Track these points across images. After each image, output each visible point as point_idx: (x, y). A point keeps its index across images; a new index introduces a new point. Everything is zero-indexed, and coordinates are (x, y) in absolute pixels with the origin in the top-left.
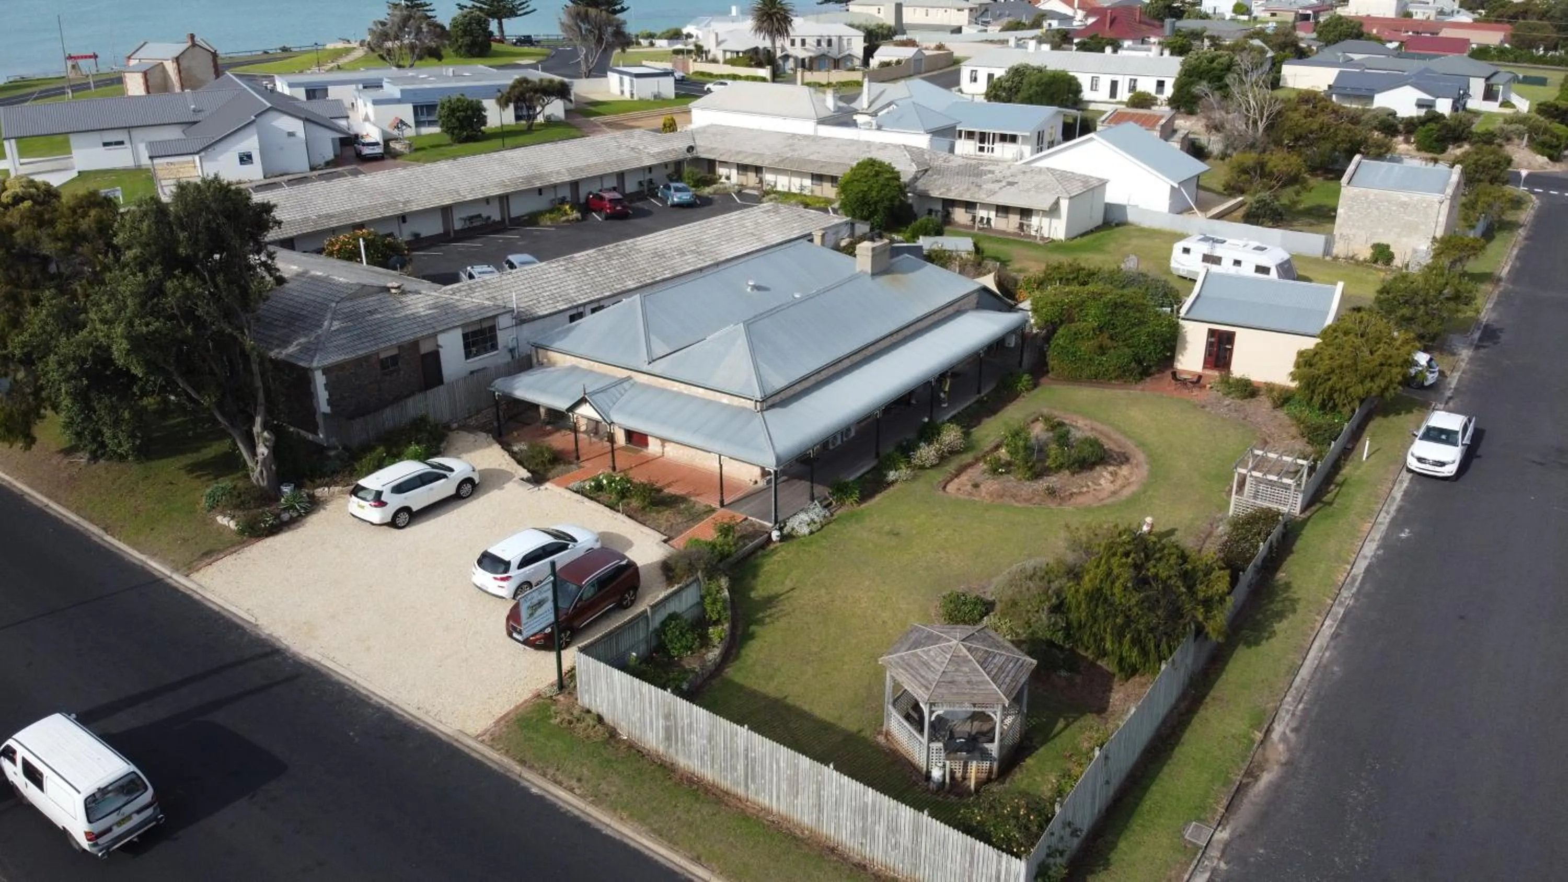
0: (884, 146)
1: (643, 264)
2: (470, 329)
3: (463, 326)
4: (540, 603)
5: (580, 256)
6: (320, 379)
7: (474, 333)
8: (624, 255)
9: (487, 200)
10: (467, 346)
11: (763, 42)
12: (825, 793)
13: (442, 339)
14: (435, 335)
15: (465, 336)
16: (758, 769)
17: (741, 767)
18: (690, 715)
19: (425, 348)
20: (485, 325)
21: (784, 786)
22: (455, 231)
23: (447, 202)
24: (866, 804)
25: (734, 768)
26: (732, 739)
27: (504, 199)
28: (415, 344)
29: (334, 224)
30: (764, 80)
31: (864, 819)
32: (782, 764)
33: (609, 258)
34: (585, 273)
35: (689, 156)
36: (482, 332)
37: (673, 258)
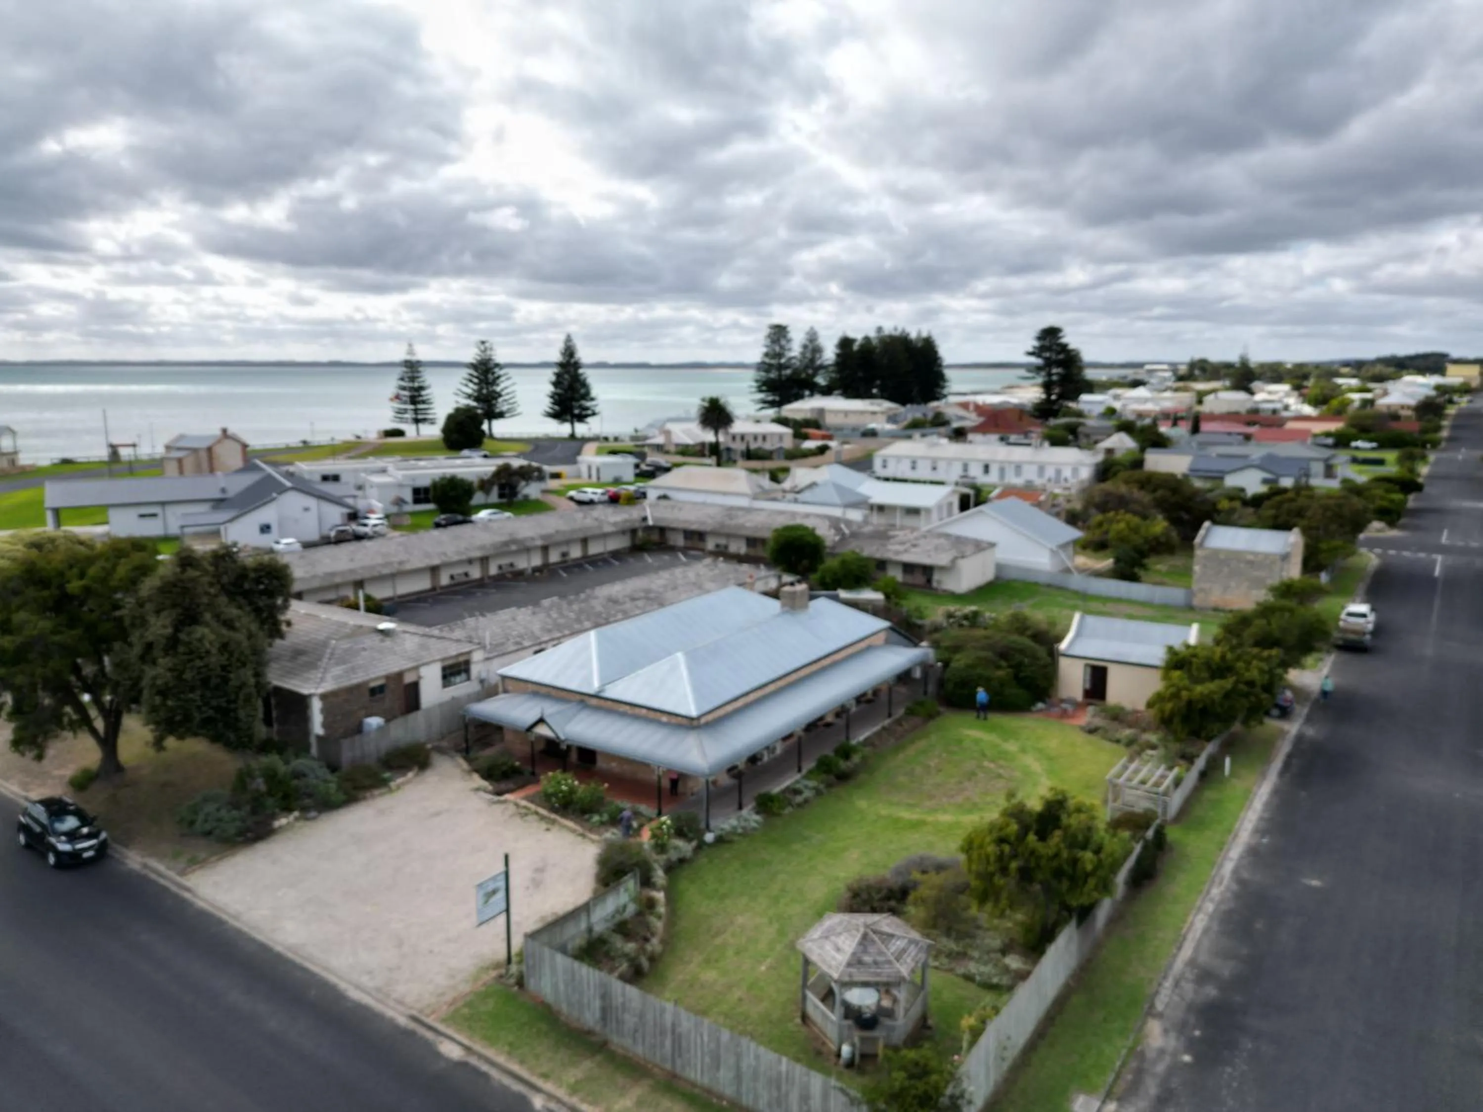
0: (807, 516)
1: (599, 608)
2: (448, 663)
3: (443, 660)
4: (494, 892)
5: (546, 602)
6: (316, 706)
7: (451, 667)
8: (583, 601)
9: (470, 561)
10: (444, 677)
11: (709, 437)
12: (744, 1065)
13: (423, 671)
14: (416, 668)
15: (444, 669)
16: (684, 1044)
17: (668, 1043)
18: (624, 995)
19: (409, 679)
20: (461, 659)
21: (707, 1059)
22: (442, 588)
23: (436, 562)
24: (780, 1073)
25: (662, 1045)
26: (661, 1015)
27: (484, 561)
28: (400, 675)
29: (338, 580)
30: (710, 465)
31: (779, 1088)
32: (706, 1038)
33: (570, 603)
34: (549, 616)
35: (644, 524)
36: (458, 665)
37: (624, 603)
